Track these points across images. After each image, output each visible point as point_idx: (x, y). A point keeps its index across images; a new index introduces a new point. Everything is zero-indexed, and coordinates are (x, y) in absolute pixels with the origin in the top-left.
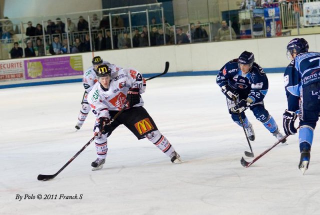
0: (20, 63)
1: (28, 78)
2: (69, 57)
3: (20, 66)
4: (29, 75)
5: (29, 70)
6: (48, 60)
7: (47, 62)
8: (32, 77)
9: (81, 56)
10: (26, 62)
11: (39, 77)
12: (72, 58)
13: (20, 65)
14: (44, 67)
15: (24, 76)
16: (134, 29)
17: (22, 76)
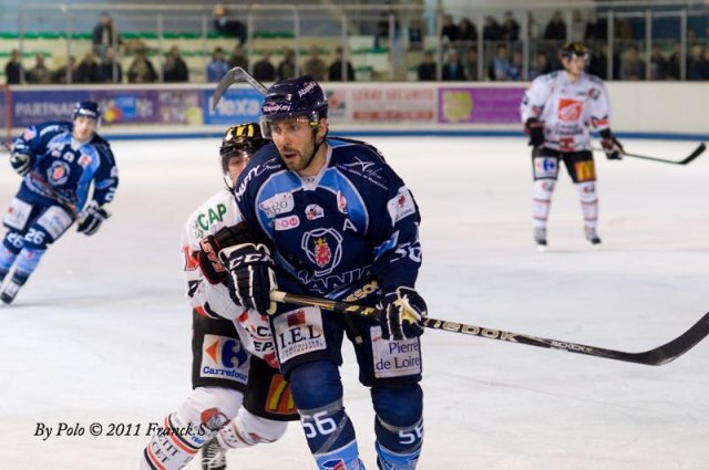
0: (431, 91)
1: (442, 120)
3: (430, 98)
4: (446, 115)
5: (446, 107)
8: (452, 118)
10: (441, 90)
11: (462, 121)
13: (430, 95)
14: (477, 102)
15: (436, 117)
16: (654, 45)
17: (430, 115)
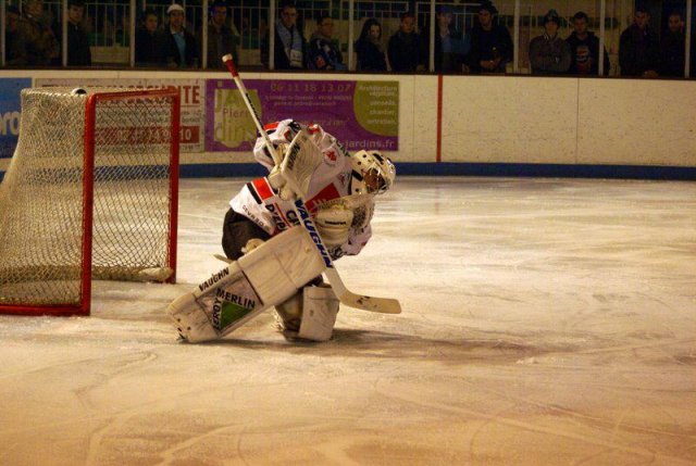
0: (196, 88)
2: (353, 84)
3: (195, 101)
4: (219, 134)
5: (218, 118)
6: (280, 89)
7: (278, 94)
8: (227, 142)
9: (396, 84)
10: (211, 84)
11: (245, 147)
12: (361, 88)
13: (195, 94)
15: (202, 138)
17: (195, 136)
